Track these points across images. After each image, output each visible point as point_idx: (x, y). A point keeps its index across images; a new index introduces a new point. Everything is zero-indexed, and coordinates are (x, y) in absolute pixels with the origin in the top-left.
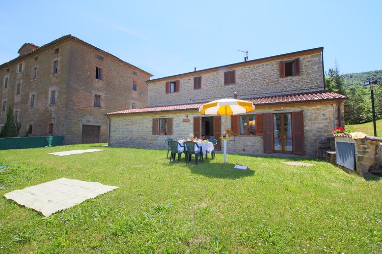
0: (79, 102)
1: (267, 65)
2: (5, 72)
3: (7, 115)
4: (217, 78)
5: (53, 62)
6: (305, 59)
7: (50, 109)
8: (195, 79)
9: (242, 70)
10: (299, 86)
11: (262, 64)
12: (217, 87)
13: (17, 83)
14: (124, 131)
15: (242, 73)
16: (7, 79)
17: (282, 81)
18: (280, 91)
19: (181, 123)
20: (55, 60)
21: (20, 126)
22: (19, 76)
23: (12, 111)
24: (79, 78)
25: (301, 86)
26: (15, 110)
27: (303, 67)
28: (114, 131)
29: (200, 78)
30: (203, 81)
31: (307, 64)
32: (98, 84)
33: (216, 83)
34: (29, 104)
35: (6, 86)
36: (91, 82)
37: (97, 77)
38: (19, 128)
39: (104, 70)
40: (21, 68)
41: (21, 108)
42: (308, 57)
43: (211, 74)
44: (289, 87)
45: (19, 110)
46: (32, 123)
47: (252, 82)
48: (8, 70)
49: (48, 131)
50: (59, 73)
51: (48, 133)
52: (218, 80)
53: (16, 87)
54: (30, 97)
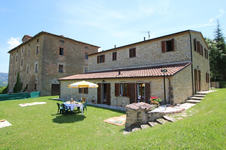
0: (49, 71)
1: (154, 44)
2: (16, 52)
3: (17, 78)
4: (125, 53)
5: (36, 47)
6: (178, 38)
7: (35, 75)
8: (113, 54)
9: (140, 47)
10: (175, 59)
11: (151, 43)
12: (125, 59)
13: (21, 59)
14: (66, 90)
15: (140, 50)
16: (17, 56)
17: (164, 55)
18: (162, 62)
20: (37, 46)
21: (23, 84)
22: (22, 55)
23: (19, 75)
24: (49, 56)
25: (176, 59)
26: (20, 75)
27: (177, 45)
28: (62, 90)
29: (116, 53)
30: (118, 55)
31: (180, 42)
32: (61, 58)
33: (125, 57)
34: (26, 71)
35: (17, 61)
36: (57, 58)
37: (60, 54)
38: (22, 86)
39: (65, 48)
40: (23, 49)
41: (23, 74)
42: (181, 37)
43: (122, 50)
44: (168, 59)
45: (22, 75)
46: (28, 83)
47: (145, 56)
48: (17, 51)
49: (34, 88)
50: (39, 53)
51: (34, 89)
52: (126, 54)
53: (21, 61)
54: (27, 67)
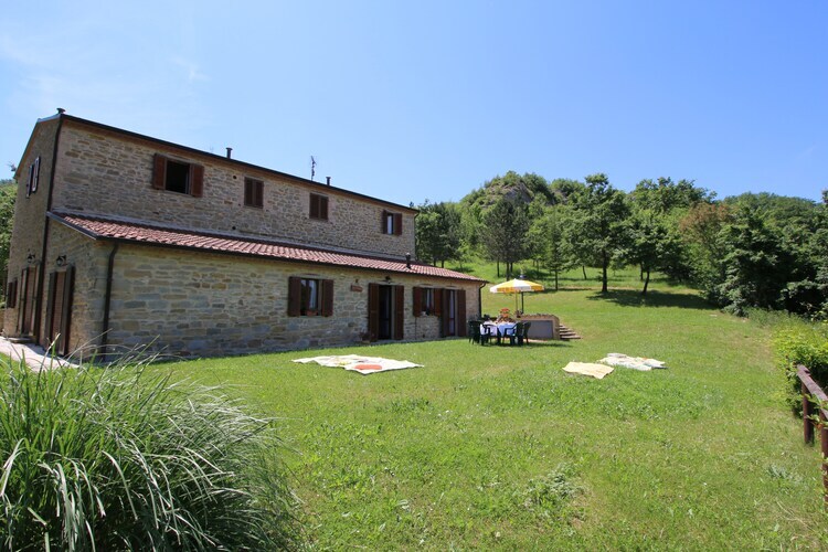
8: (248, 182)
9: (338, 201)
14: (186, 304)
15: (337, 207)
19: (346, 293)
29: (260, 185)
33: (294, 209)
